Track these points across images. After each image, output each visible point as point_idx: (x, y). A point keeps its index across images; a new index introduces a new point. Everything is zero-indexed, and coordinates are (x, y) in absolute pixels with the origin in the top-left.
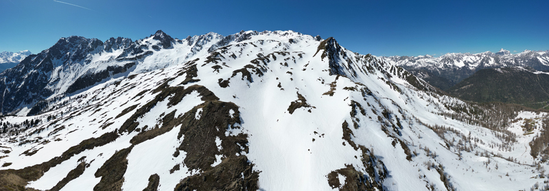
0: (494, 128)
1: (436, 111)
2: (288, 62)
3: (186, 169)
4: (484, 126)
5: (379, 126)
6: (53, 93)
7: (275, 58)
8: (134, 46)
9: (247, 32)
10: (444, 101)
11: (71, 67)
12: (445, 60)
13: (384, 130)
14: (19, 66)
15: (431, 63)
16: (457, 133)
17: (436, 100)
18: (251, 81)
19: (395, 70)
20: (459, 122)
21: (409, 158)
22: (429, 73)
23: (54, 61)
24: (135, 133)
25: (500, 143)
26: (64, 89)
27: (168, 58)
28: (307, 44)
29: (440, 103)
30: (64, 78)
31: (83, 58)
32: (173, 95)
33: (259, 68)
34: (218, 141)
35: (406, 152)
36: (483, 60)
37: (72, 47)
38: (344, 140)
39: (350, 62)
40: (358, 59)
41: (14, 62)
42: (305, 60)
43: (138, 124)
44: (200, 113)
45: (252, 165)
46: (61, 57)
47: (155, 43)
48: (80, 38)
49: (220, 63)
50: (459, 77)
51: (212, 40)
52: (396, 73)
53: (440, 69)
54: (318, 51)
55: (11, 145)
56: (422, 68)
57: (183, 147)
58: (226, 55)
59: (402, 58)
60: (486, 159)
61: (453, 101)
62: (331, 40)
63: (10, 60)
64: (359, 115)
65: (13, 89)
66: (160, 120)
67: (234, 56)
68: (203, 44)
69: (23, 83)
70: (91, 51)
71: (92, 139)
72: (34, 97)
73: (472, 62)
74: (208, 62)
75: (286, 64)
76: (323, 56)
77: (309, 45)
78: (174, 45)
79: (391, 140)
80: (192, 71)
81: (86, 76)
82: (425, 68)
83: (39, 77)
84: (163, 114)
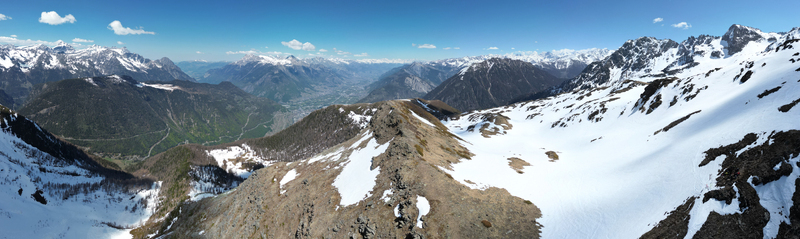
36: (41, 58)
73: (23, 60)
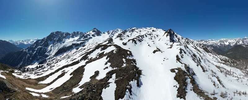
0: (241, 69)
1: (216, 61)
2: (152, 38)
3: (111, 68)
4: (237, 68)
5: (191, 58)
6: (49, 56)
7: (146, 36)
8: (84, 35)
9: (133, 28)
10: (220, 57)
11: (56, 45)
12: (220, 41)
13: (193, 60)
14: (33, 45)
15: (214, 43)
16: (225, 69)
17: (216, 57)
18: (136, 44)
19: (198, 45)
20: (226, 66)
21: (204, 71)
22: (214, 47)
23: (49, 42)
24: (87, 60)
25: (244, 74)
26: (53, 54)
27: (99, 40)
28: (160, 32)
29: (218, 58)
30: (53, 49)
31: (61, 41)
32: (103, 47)
33: (140, 39)
34: (124, 60)
35: (202, 69)
36: (237, 42)
37: (57, 36)
38: (177, 61)
39: (179, 39)
40: (182, 38)
41: (31, 43)
42: (159, 38)
43: (88, 57)
44: (115, 51)
45: (138, 68)
46: (52, 41)
47: (93, 33)
48: (60, 32)
49: (122, 38)
50: (226, 49)
51: (118, 32)
52: (199, 46)
53: (218, 46)
54: (165, 34)
55: (31, 75)
56: (210, 45)
57: (109, 61)
58: (125, 36)
59: (201, 41)
60: (237, 78)
61: (224, 57)
62: (170, 30)
63: (29, 43)
64: (183, 53)
65: (31, 54)
66: (98, 55)
67: (128, 36)
68: (114, 33)
69: (35, 52)
70: (65, 37)
71: (68, 65)
72: (40, 58)
73: (232, 42)
74: (117, 37)
75: (151, 39)
76: (167, 36)
77: (161, 32)
78: (101, 34)
79: (197, 64)
80: (111, 40)
81: (63, 48)
82: (212, 45)
83: (42, 49)
84: (99, 53)
